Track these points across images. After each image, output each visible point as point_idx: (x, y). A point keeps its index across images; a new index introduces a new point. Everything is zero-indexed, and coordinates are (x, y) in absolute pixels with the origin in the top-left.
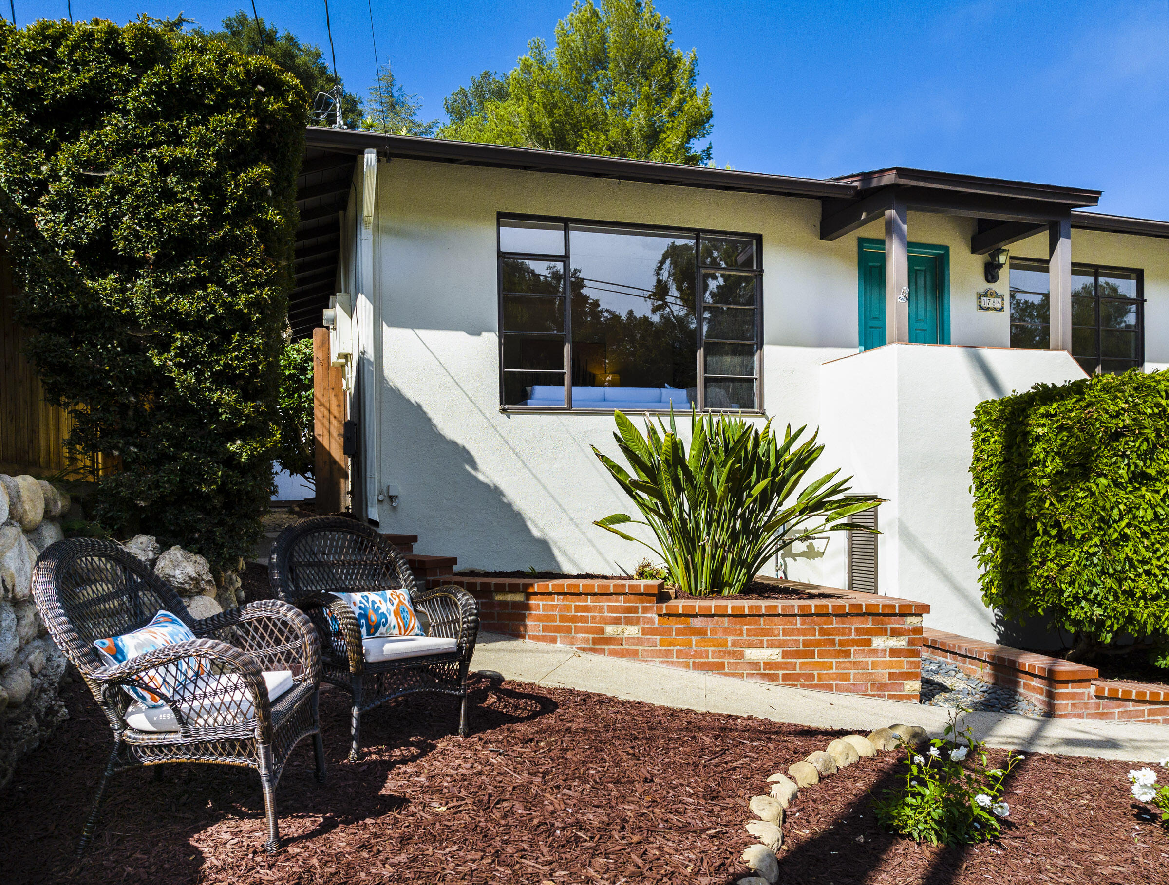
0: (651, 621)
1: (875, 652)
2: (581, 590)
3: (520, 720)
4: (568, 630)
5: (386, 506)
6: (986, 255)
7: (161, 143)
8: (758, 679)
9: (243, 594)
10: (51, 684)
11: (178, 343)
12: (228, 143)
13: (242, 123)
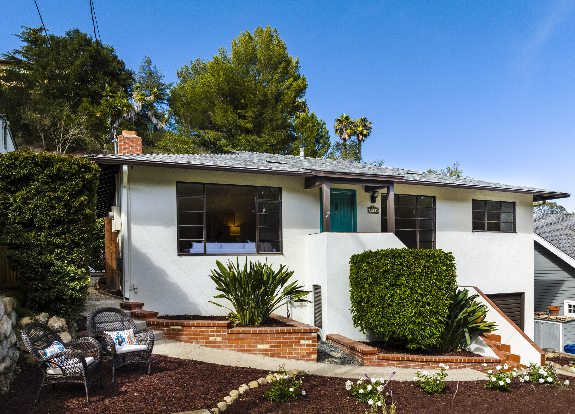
0: (225, 335)
1: (301, 345)
2: (201, 325)
3: (170, 370)
4: (197, 339)
5: (133, 291)
6: (371, 193)
7: (50, 191)
8: (262, 355)
9: (77, 328)
10: (15, 362)
11: (56, 252)
12: (73, 191)
13: (77, 184)
